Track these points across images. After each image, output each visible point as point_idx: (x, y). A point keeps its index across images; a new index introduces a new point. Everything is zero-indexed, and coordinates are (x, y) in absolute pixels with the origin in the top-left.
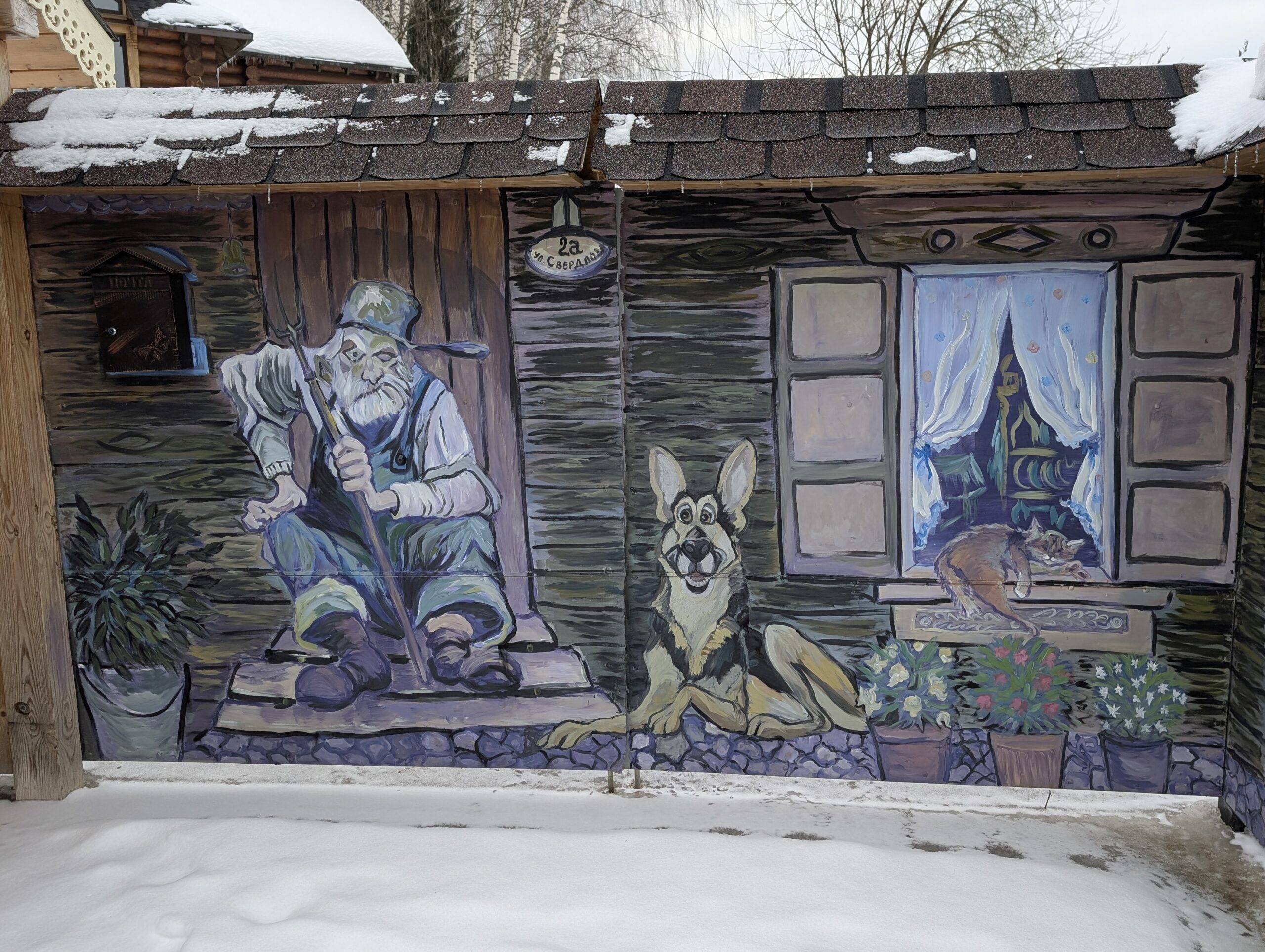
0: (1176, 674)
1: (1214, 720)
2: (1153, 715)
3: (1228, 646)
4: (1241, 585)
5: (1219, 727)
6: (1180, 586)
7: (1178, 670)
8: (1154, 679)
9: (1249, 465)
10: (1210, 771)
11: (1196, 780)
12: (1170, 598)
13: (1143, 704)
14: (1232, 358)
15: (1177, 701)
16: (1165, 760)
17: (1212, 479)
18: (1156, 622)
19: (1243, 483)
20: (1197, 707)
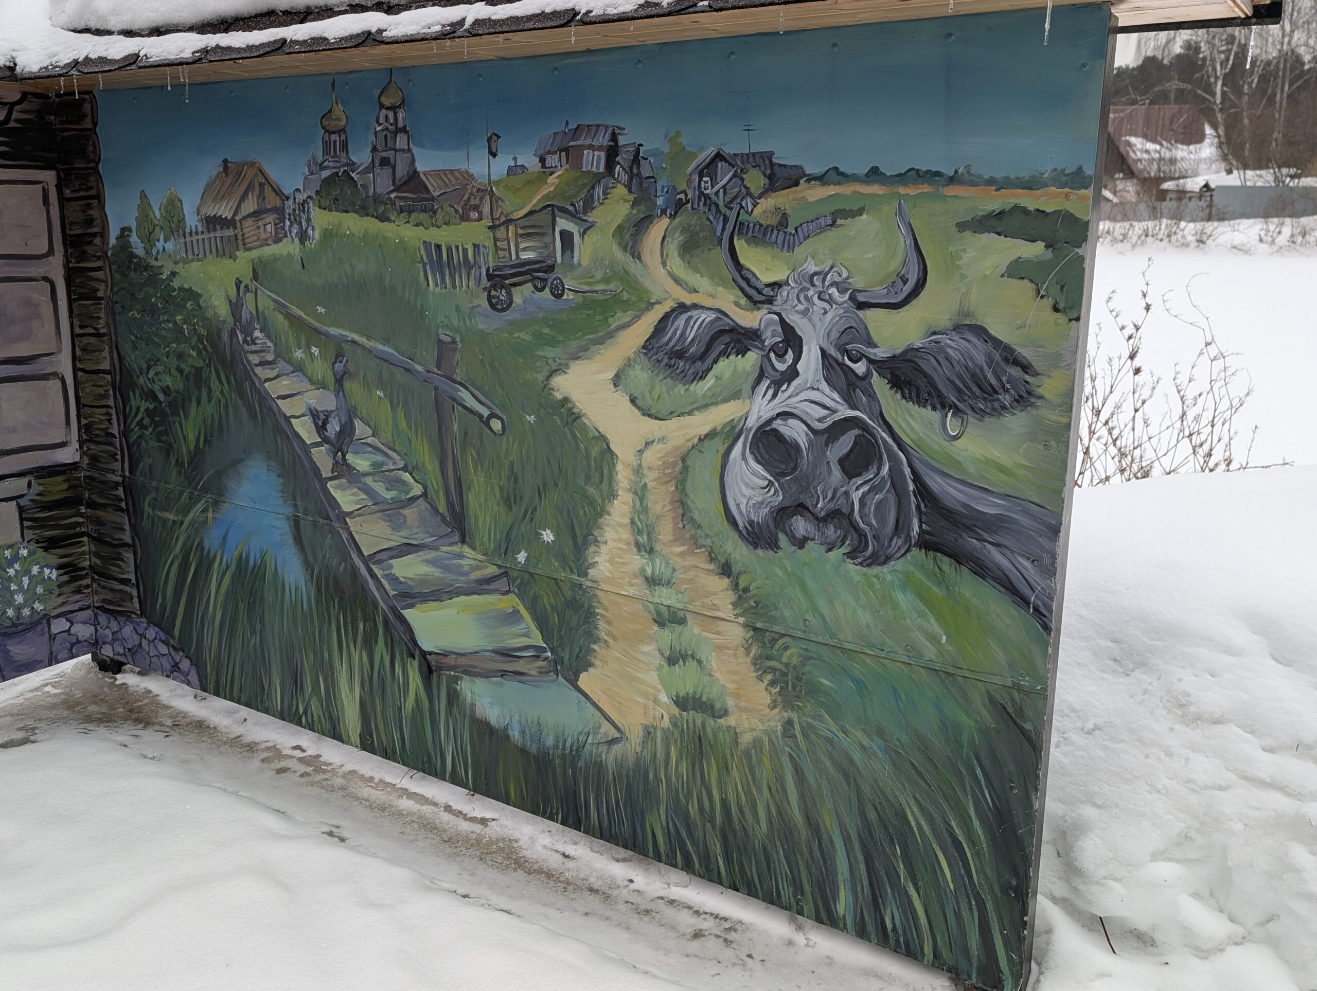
0: (44, 553)
1: (81, 586)
2: (31, 597)
3: (83, 517)
4: (86, 460)
5: (86, 591)
6: (37, 472)
7: (46, 549)
8: (27, 564)
9: (78, 353)
10: (84, 631)
11: (75, 644)
12: (29, 485)
13: (21, 589)
14: (49, 258)
15: (49, 578)
16: (47, 635)
17: (50, 370)
18: (21, 510)
19: (75, 370)
20: (66, 578)
